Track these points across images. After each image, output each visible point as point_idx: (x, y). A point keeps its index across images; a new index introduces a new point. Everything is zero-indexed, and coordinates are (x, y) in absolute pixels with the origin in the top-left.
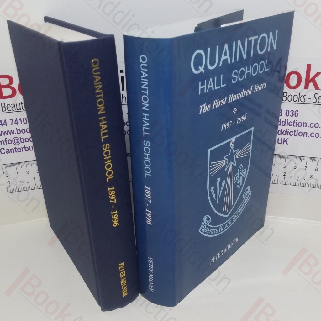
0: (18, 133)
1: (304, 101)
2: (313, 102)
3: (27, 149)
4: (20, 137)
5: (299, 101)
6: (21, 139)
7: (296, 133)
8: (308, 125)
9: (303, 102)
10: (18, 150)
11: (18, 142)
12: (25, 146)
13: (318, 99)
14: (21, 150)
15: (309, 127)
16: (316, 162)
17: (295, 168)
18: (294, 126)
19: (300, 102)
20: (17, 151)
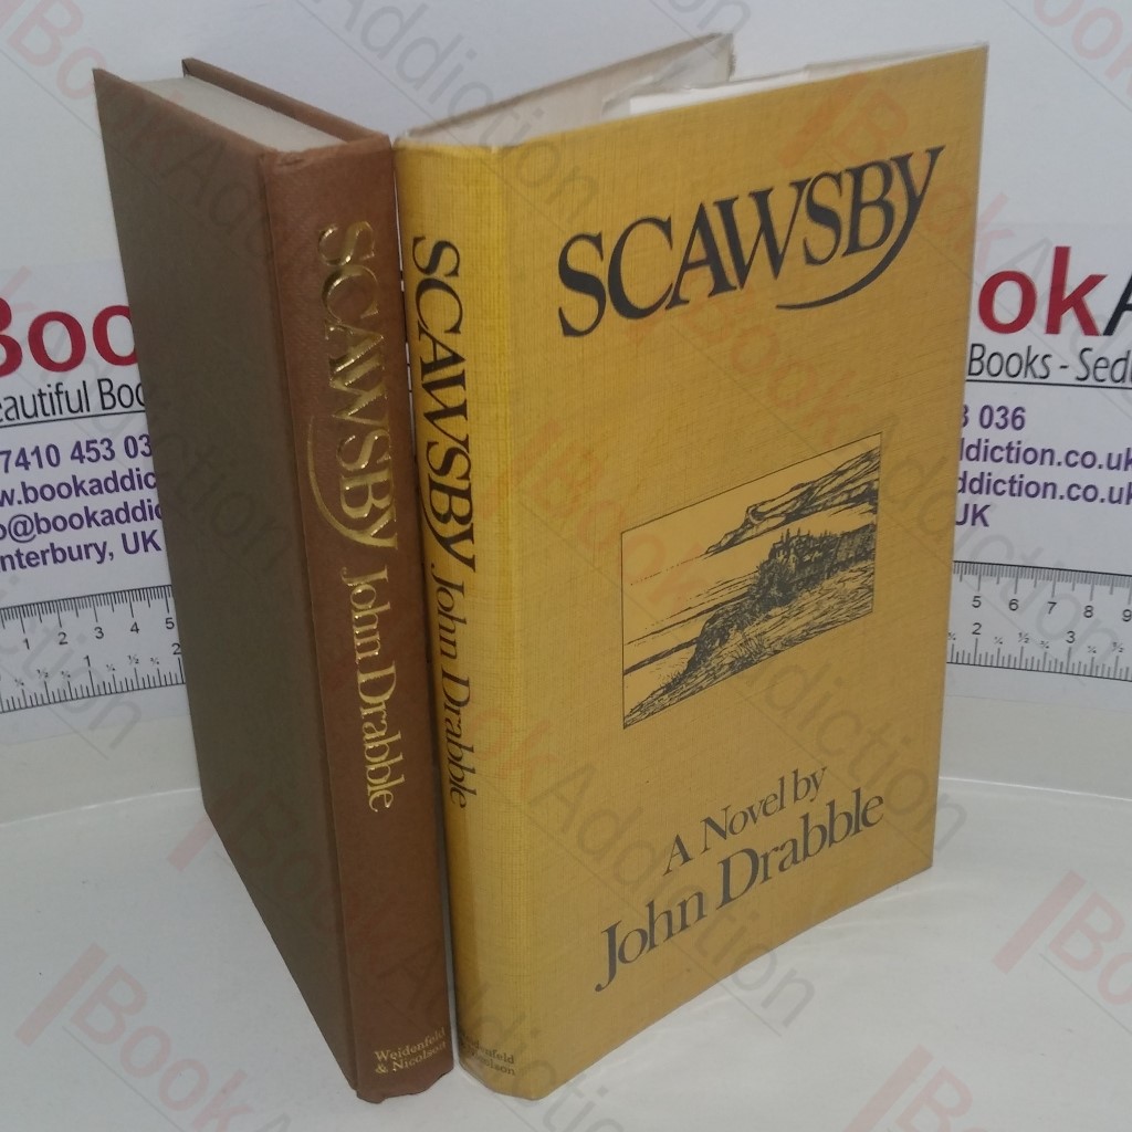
0: (27, 500)
1: (1044, 374)
2: (1078, 379)
3: (59, 555)
4: (36, 515)
5: (1025, 376)
6: (38, 521)
8: (1059, 457)
10: (28, 559)
11: (28, 530)
12: (52, 545)
13: (1096, 367)
14: (41, 560)
15: (1064, 463)
16: (1089, 587)
17: (1013, 607)
18: (1009, 461)
19: (1030, 378)
20: (24, 562)
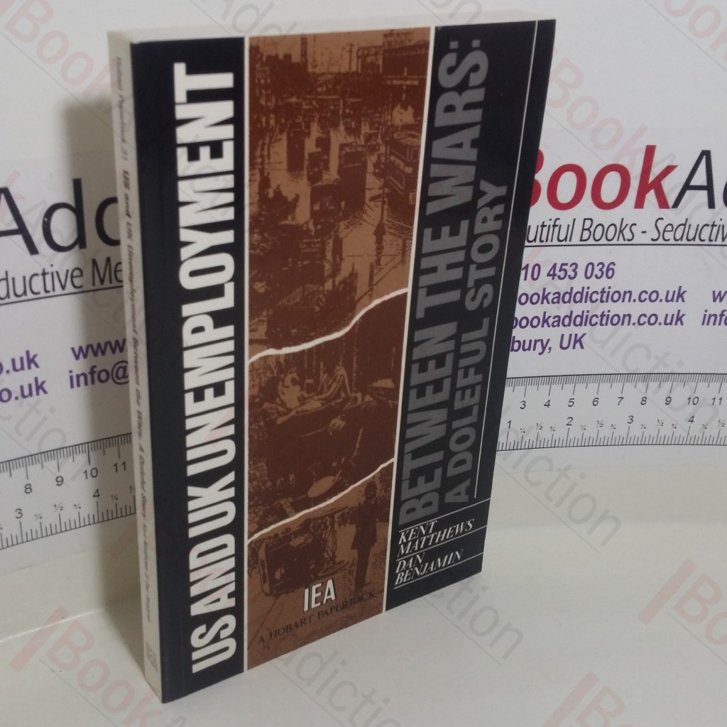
1: (630, 238)
5: (618, 240)
7: (605, 319)
8: (635, 296)
9: (629, 240)
15: (637, 300)
16: (646, 384)
17: (595, 403)
18: (602, 301)
19: (621, 241)
